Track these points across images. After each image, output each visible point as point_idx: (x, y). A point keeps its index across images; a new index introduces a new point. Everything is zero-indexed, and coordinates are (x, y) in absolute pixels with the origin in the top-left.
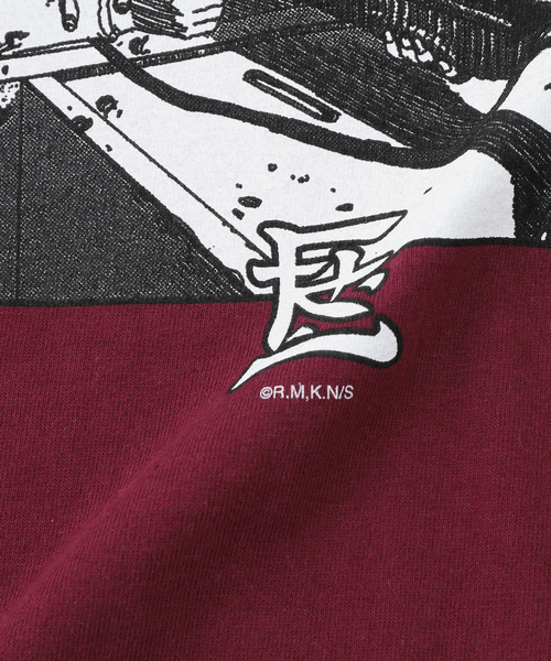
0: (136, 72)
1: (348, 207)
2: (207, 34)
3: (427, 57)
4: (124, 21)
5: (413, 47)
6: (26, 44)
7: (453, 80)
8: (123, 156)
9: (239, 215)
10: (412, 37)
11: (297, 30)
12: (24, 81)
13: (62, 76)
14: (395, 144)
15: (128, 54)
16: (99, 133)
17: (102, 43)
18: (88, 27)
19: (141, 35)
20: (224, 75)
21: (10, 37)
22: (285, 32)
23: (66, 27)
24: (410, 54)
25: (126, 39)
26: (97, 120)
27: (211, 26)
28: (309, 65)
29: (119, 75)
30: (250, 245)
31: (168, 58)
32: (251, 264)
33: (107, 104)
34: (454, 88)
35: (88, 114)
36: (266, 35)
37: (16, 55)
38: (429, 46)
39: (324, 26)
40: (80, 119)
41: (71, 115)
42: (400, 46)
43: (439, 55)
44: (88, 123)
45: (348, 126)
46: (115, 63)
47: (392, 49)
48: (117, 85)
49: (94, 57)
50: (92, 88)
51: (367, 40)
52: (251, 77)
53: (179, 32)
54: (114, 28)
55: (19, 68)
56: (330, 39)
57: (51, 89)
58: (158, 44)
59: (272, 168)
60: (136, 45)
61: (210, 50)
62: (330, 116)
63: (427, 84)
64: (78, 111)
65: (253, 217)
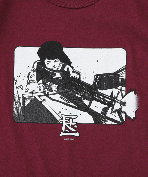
0: (47, 96)
1: (71, 113)
2: (56, 92)
3: (80, 96)
4: (46, 90)
5: (79, 95)
6: (35, 92)
7: (83, 99)
8: (46, 106)
9: (59, 114)
10: (79, 94)
11: (66, 92)
12: (35, 96)
13: (39, 96)
14: (76, 106)
15: (47, 94)
16: (43, 103)
17: (44, 92)
18: (42, 90)
19: (48, 92)
20: (57, 97)
21: (33, 91)
22: (65, 92)
23: (40, 90)
24: (78, 96)
25: (46, 92)
26: (43, 101)
27: (56, 91)
28: (67, 96)
29: (46, 96)
30: (60, 117)
31: (51, 94)
32: (60, 119)
33: (44, 100)
34: (83, 100)
35: (42, 101)
36: (62, 92)
37: (34, 93)
38: (80, 95)
39: (69, 92)
40: (41, 101)
41: (40, 101)
42: (77, 95)
43: (81, 96)
44: (42, 102)
45: (71, 104)
46: (45, 95)
47: (76, 95)
48: (45, 97)
49: (43, 94)
50: (43, 98)
51: (74, 94)
52: (61, 97)
53: (52, 91)
54: (45, 91)
55: (34, 95)
56: (69, 93)
57: (38, 97)
58: (50, 93)
59: (63, 108)
60: (48, 93)
61: (56, 94)
62: (69, 103)
63: (80, 100)
64: (41, 100)
65: (60, 114)
